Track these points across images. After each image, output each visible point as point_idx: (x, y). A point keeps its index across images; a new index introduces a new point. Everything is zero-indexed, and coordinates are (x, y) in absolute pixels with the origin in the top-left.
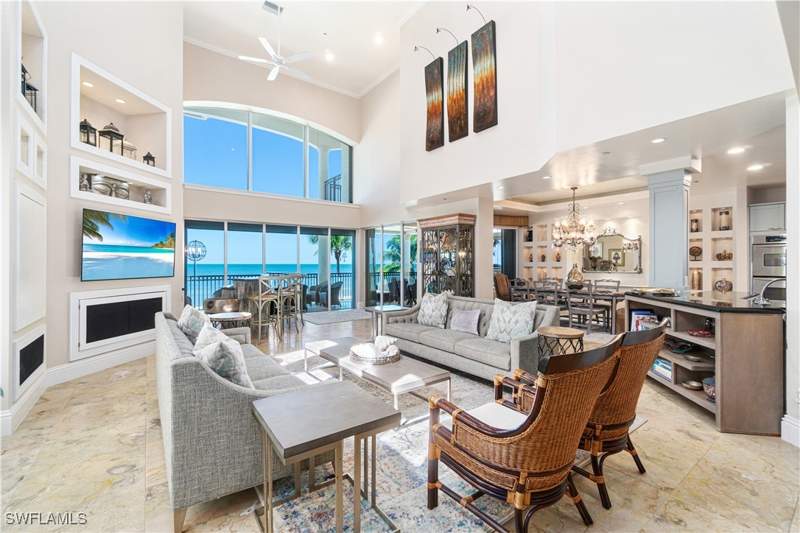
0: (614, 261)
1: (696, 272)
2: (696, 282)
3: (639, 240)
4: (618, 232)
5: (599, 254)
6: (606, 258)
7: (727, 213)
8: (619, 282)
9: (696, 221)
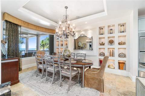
0: (84, 47)
1: (111, 50)
2: (111, 54)
3: (92, 38)
4: (85, 35)
5: (80, 45)
6: (82, 46)
7: (124, 26)
8: (86, 54)
9: (112, 30)
